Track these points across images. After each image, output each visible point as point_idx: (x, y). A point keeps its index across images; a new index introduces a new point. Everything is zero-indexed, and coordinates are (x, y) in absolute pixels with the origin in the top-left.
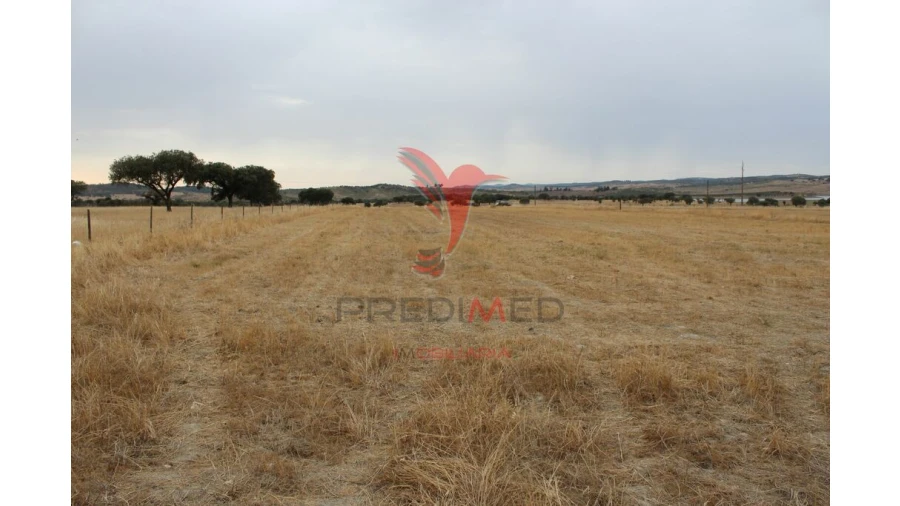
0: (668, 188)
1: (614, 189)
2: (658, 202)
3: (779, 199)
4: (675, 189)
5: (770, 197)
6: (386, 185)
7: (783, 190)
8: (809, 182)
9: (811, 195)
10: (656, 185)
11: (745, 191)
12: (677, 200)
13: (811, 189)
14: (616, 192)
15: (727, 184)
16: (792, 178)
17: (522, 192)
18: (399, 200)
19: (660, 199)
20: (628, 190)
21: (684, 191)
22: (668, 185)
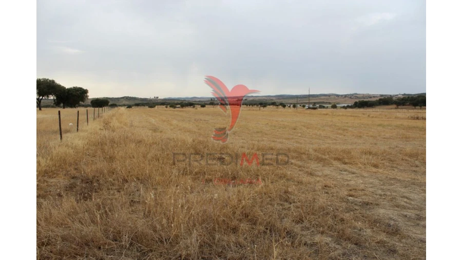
0: (272, 100)
1: (246, 100)
2: (268, 106)
3: (326, 106)
4: (275, 100)
5: (321, 105)
6: (128, 97)
7: (325, 101)
8: (337, 98)
9: (338, 103)
10: (266, 98)
11: (310, 101)
12: (277, 106)
13: (338, 101)
14: (246, 101)
15: (299, 98)
16: (329, 95)
17: (199, 101)
18: (137, 105)
19: (269, 105)
20: (253, 100)
21: (279, 101)
22: (271, 98)
